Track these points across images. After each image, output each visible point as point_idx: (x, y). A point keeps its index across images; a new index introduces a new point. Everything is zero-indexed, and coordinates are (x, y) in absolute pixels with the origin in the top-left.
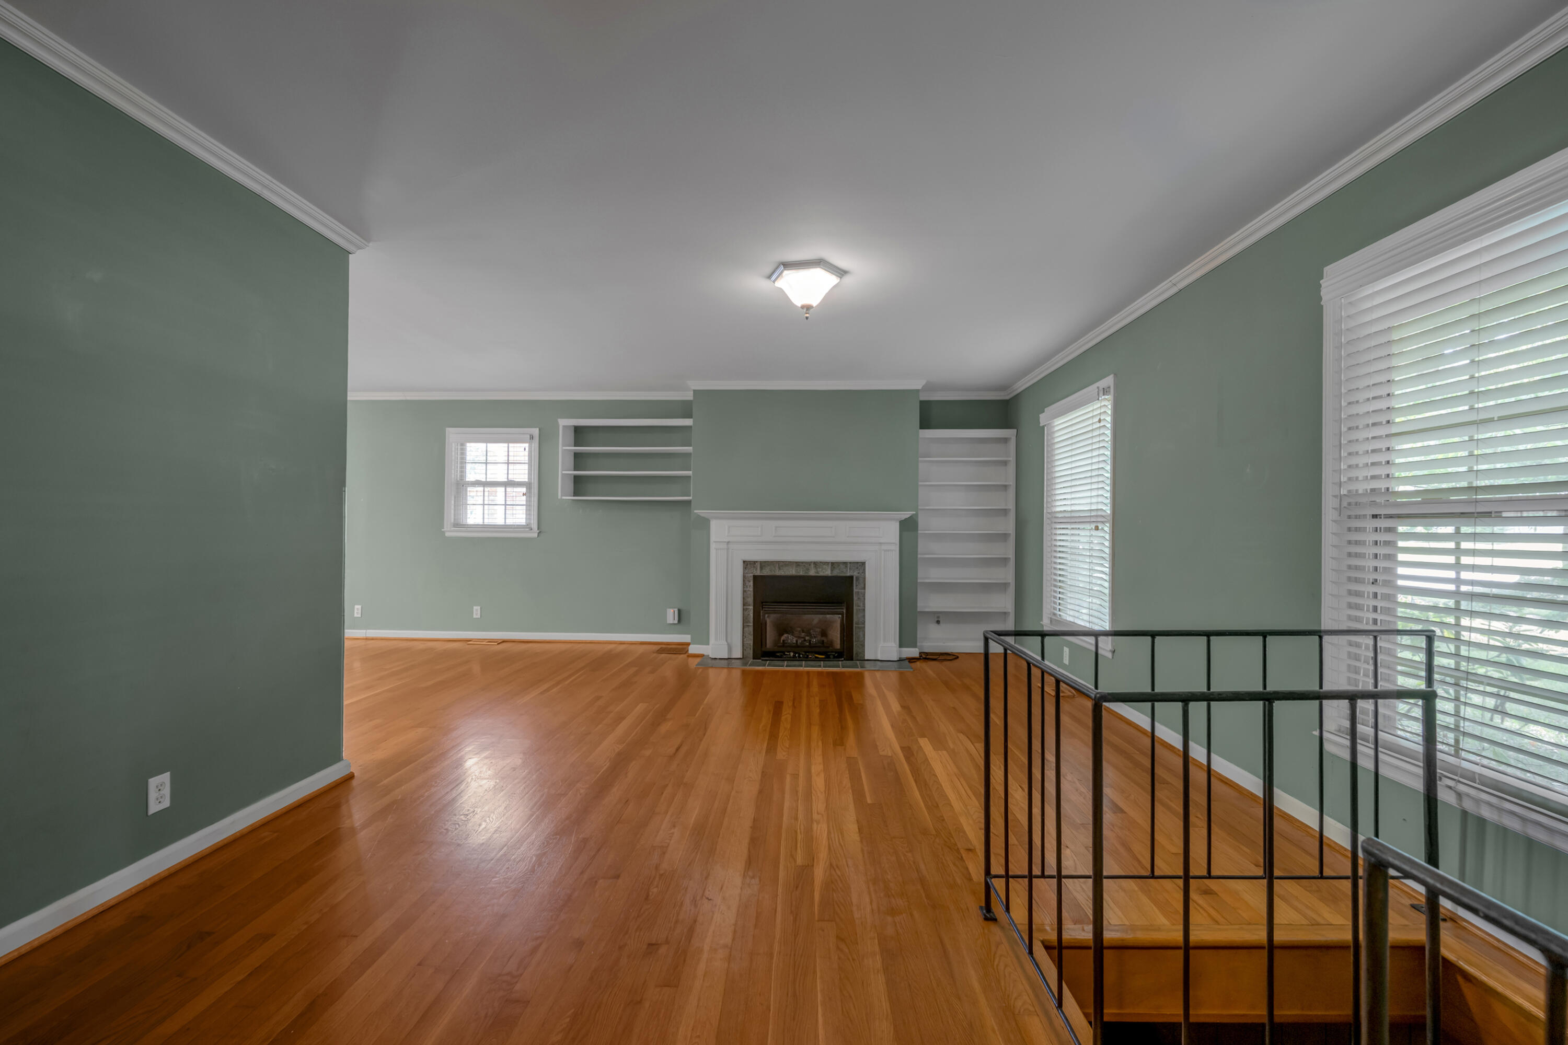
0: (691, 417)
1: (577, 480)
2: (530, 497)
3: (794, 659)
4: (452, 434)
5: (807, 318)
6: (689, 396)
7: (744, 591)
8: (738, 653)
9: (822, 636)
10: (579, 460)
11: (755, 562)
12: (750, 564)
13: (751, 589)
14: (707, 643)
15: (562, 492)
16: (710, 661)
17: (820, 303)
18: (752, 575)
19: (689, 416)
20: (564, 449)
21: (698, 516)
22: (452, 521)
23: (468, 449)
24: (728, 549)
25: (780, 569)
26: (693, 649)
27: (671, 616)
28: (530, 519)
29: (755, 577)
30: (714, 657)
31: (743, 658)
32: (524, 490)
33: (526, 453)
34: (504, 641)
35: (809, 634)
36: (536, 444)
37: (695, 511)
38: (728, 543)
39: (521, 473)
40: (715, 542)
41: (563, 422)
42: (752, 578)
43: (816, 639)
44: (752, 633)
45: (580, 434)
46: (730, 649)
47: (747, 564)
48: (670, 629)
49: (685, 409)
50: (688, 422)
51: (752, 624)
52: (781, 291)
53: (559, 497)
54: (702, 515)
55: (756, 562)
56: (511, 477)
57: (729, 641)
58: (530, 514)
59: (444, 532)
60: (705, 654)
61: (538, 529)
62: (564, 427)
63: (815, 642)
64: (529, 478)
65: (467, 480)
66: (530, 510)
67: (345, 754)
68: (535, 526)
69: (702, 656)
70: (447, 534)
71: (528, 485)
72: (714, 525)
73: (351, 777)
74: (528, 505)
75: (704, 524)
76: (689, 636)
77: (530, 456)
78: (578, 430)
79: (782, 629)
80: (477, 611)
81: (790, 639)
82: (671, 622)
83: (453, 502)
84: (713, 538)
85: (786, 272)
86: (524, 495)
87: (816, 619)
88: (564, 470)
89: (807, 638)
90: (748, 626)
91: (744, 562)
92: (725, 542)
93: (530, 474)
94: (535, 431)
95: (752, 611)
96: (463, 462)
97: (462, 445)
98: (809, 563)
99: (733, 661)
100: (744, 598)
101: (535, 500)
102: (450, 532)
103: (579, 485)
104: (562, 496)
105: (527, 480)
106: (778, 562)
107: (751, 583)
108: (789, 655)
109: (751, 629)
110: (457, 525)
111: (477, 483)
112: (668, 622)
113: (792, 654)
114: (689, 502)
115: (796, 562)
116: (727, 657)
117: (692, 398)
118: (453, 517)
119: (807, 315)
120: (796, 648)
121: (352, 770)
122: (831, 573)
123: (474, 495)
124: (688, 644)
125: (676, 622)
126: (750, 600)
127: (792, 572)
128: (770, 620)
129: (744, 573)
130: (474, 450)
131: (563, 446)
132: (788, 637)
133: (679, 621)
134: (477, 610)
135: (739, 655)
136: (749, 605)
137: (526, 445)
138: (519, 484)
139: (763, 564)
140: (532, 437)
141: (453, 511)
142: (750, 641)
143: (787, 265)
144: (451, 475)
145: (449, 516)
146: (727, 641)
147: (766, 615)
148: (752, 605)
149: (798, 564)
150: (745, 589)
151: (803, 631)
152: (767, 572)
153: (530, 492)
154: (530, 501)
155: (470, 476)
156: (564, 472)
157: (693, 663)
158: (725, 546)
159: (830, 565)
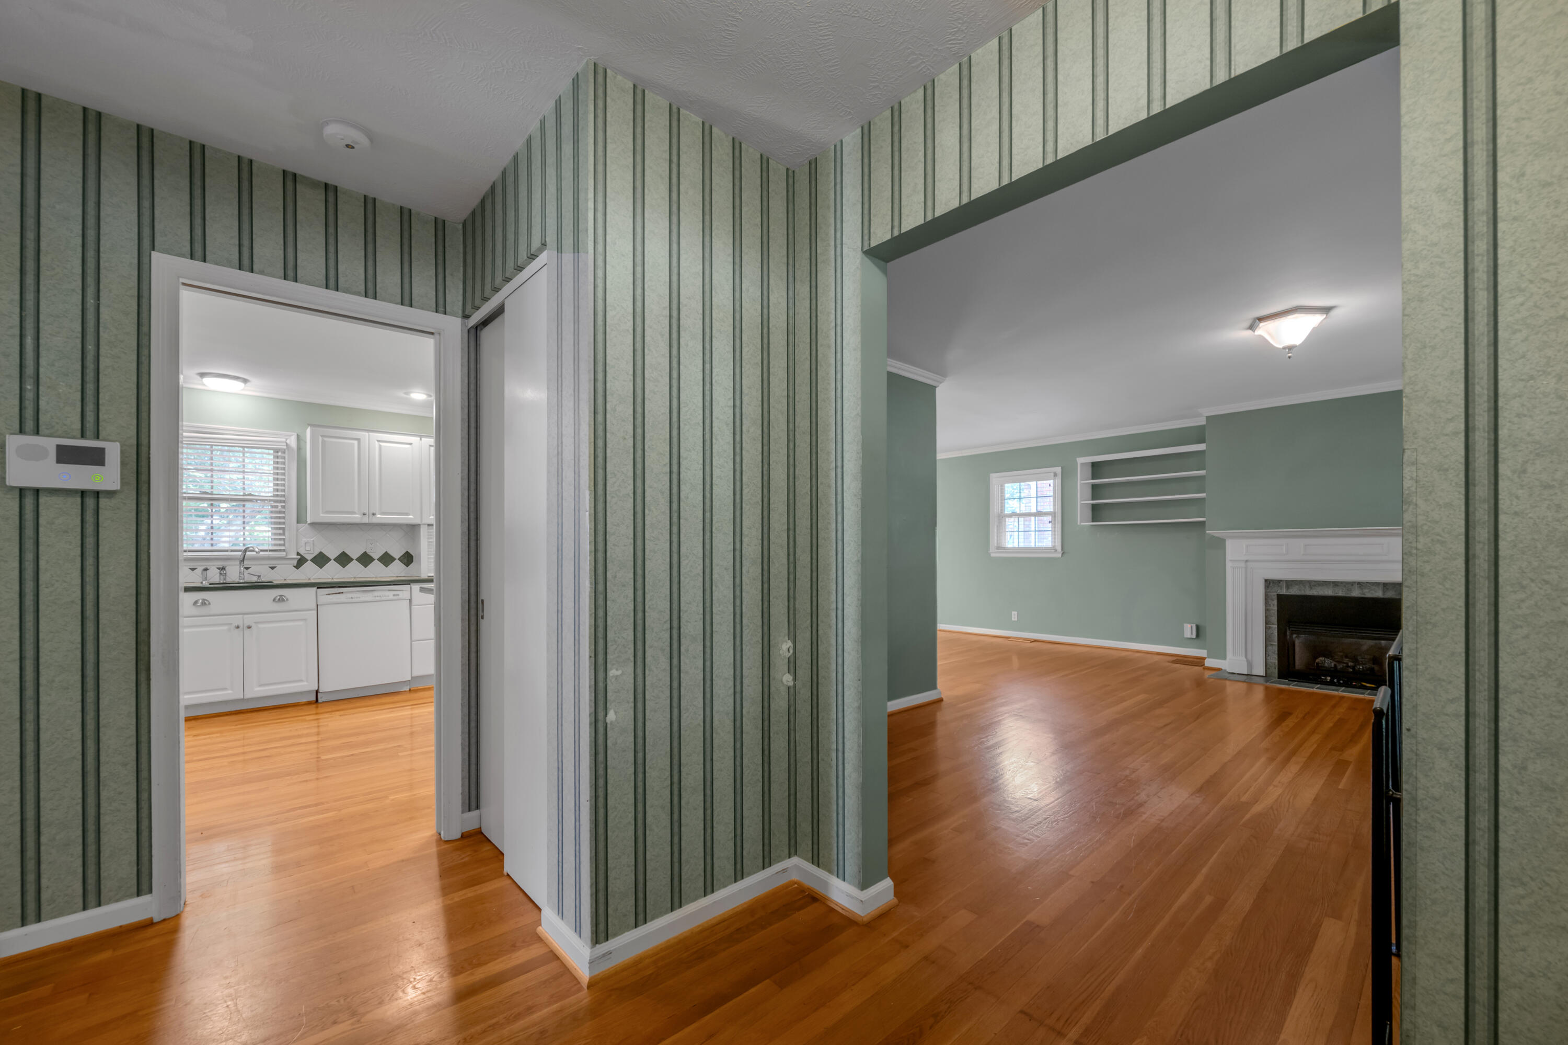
0: (1204, 442)
1: (1095, 508)
2: (1055, 524)
3: (1331, 683)
4: (995, 478)
5: (1289, 357)
6: (1202, 422)
7: (1267, 610)
8: (1260, 670)
9: (1374, 664)
10: (1096, 490)
11: (1279, 581)
12: (1273, 583)
13: (1276, 608)
14: (1225, 658)
15: (1082, 519)
16: (1228, 675)
17: (1303, 342)
18: (1276, 594)
19: (1202, 441)
20: (1082, 483)
21: (1213, 537)
22: (996, 545)
23: (1006, 489)
24: (1246, 568)
25: (1311, 588)
26: (1209, 663)
27: (1189, 631)
28: (1055, 542)
29: (1280, 597)
30: (1231, 672)
31: (1267, 676)
32: (1049, 518)
33: (1052, 488)
34: (1035, 641)
35: (1355, 660)
36: (1059, 480)
37: (1207, 532)
38: (1247, 561)
39: (1048, 505)
40: (1231, 561)
41: (1081, 460)
42: (1276, 597)
43: (1364, 666)
44: (1277, 652)
45: (1097, 469)
46: (1250, 665)
47: (1269, 583)
48: (1187, 642)
49: (1198, 435)
50: (1201, 447)
51: (1276, 643)
52: (1260, 336)
53: (1079, 524)
54: (1217, 535)
55: (1281, 581)
56: (1039, 509)
57: (1249, 657)
58: (1055, 538)
59: (989, 554)
60: (1223, 668)
61: (1062, 550)
62: (1082, 464)
63: (1363, 669)
64: (1054, 509)
65: (1006, 512)
66: (1055, 535)
67: (938, 686)
68: (1059, 548)
69: (1220, 670)
70: (993, 555)
71: (1053, 514)
72: (1230, 545)
73: (941, 700)
74: (1054, 531)
75: (1220, 544)
76: (1205, 651)
77: (1054, 491)
78: (1094, 465)
79: (1316, 651)
80: (1014, 616)
81: (1328, 663)
82: (1189, 637)
83: (996, 531)
84: (1229, 557)
85: (1261, 324)
86: (1050, 522)
87: (1367, 644)
88: (1082, 500)
89: (1350, 664)
90: (1272, 645)
91: (1266, 580)
92: (1243, 561)
93: (1054, 505)
94: (1058, 470)
95: (1276, 630)
96: (1003, 499)
97: (1002, 486)
98: (1352, 583)
99: (1253, 677)
100: (1266, 617)
101: (1059, 526)
102: (994, 554)
103: (1097, 512)
104: (1081, 522)
105: (1052, 510)
106: (1310, 582)
107: (1275, 602)
108: (1326, 679)
109: (1276, 648)
110: (999, 548)
111: (1014, 514)
112: (1185, 636)
113: (1329, 679)
114: (1204, 522)
115: (1334, 582)
116: (1246, 673)
117: (1204, 423)
118: (996, 541)
119: (1290, 355)
120: (1334, 672)
121: (942, 696)
122: (1384, 595)
123: (1011, 523)
124: (1204, 659)
125: (1194, 636)
126: (1274, 619)
127: (1328, 592)
128: (1299, 642)
129: (1265, 592)
130: (1010, 489)
131: (1081, 480)
132: (1324, 660)
133: (1198, 635)
134: (1014, 614)
135: (1262, 673)
136: (1273, 624)
137: (1051, 482)
138: (1046, 514)
139: (1289, 583)
140: (1055, 475)
141: (996, 538)
142: (1274, 660)
143: (1261, 319)
144: (994, 509)
145: (994, 542)
146: (1246, 657)
147: (1294, 636)
148: (1276, 623)
149: (1335, 584)
150: (1268, 608)
151: (1346, 657)
152: (1294, 591)
153: (1055, 520)
154: (1055, 527)
155: (1008, 511)
156: (1082, 502)
157: (1208, 674)
158: (1243, 565)
159: (1381, 586)
